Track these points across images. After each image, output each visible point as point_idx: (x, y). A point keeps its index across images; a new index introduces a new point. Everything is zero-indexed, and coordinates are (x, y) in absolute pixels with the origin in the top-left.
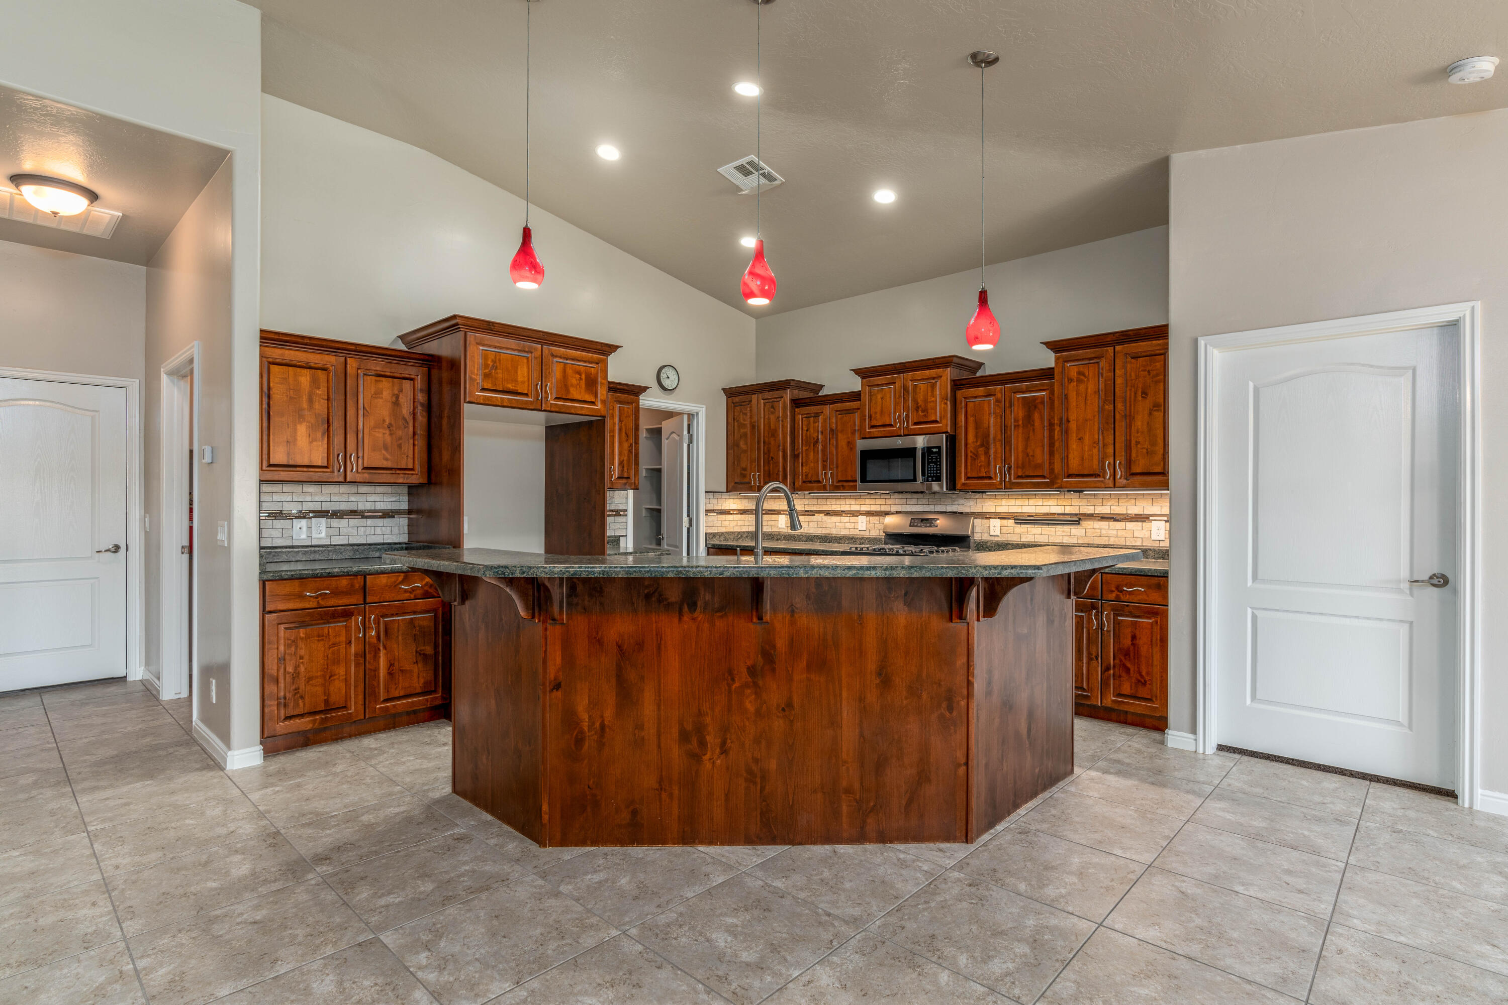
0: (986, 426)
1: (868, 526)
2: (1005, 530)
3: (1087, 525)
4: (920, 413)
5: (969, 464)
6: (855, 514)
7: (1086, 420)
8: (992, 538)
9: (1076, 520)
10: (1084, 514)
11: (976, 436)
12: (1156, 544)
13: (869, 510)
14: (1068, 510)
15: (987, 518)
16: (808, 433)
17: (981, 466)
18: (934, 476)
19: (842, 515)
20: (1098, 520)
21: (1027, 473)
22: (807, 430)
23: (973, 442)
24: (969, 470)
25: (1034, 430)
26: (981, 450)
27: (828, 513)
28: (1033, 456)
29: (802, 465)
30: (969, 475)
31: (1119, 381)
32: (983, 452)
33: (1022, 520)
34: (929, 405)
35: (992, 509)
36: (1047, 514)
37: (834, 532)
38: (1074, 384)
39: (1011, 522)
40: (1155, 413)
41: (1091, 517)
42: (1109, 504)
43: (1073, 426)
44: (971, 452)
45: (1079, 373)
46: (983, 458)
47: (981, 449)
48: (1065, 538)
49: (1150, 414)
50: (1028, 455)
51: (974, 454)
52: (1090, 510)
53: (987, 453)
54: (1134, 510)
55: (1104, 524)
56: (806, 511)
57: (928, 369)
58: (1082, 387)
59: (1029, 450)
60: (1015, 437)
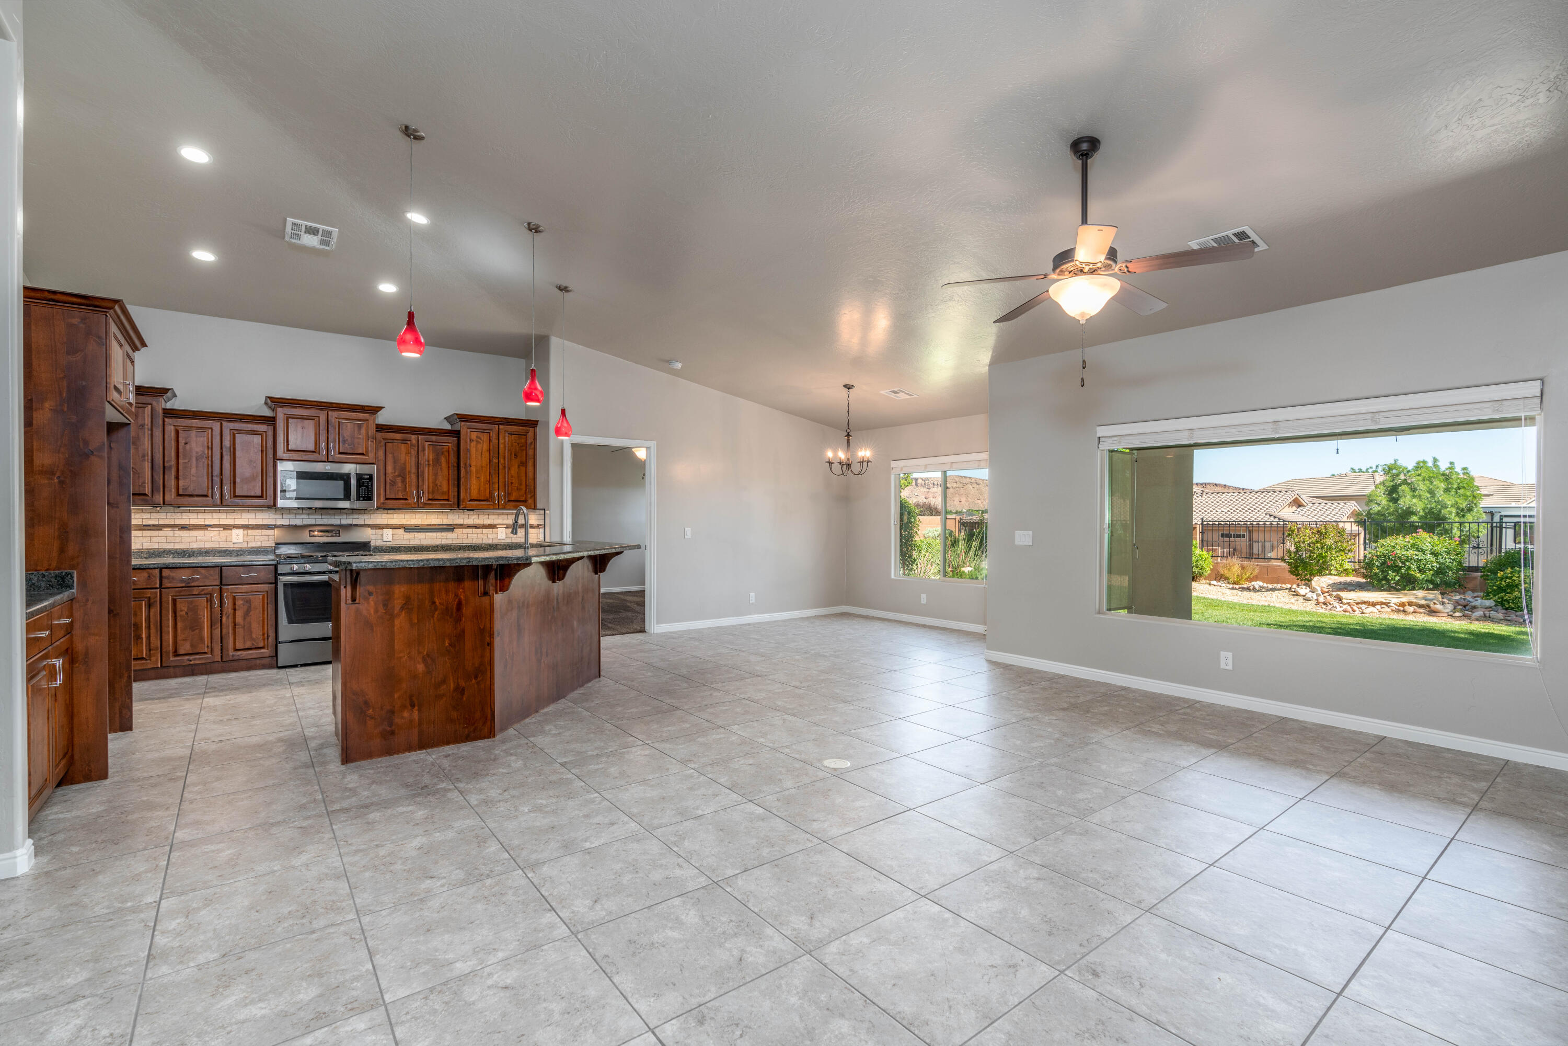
0: (403, 462)
1: (246, 539)
2: (396, 537)
3: (458, 531)
4: (347, 445)
5: (387, 488)
6: (227, 527)
7: (482, 467)
8: (385, 543)
9: (450, 528)
10: (456, 525)
11: (394, 468)
12: (500, 541)
13: (246, 523)
14: (445, 522)
15: (379, 529)
16: (188, 447)
17: (398, 490)
18: (365, 497)
19: (207, 529)
20: (466, 528)
21: (436, 497)
22: (186, 443)
23: (392, 473)
24: (388, 493)
25: (441, 468)
26: (399, 480)
27: (183, 528)
28: (440, 486)
29: (177, 478)
30: (387, 497)
31: (501, 446)
32: (400, 481)
33: (408, 529)
34: (356, 441)
35: (385, 522)
36: (430, 525)
37: (195, 546)
38: (473, 444)
39: (401, 531)
40: (521, 467)
41: (461, 526)
42: (473, 517)
43: (473, 469)
44: (390, 480)
45: (477, 437)
46: (400, 485)
47: (399, 478)
48: (443, 540)
49: (519, 467)
50: (436, 485)
51: (392, 481)
52: (461, 522)
53: (404, 481)
54: (488, 521)
55: (470, 531)
56: (144, 526)
57: (353, 412)
58: (480, 446)
59: (437, 482)
60: (427, 472)
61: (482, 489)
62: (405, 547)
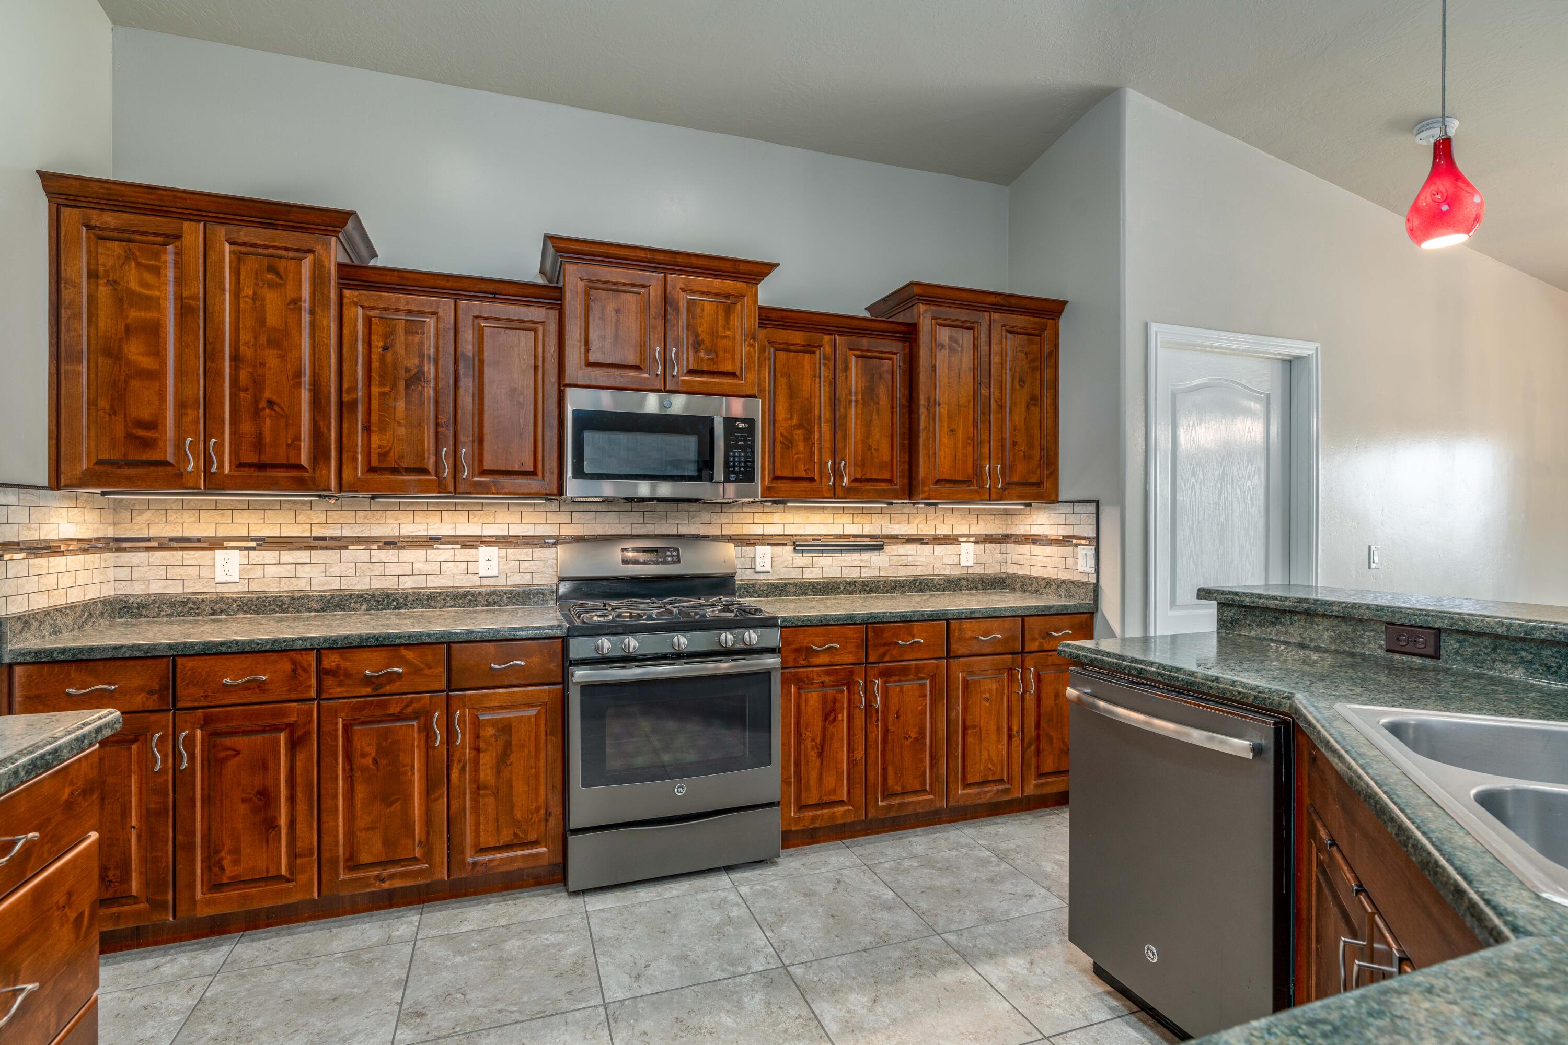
0: (806, 394)
1: (505, 567)
2: (779, 562)
3: (890, 549)
4: (702, 354)
5: (778, 455)
6: (469, 542)
7: (959, 406)
8: (759, 576)
9: (875, 544)
10: (887, 536)
11: (791, 409)
12: (964, 572)
13: (505, 533)
14: (867, 530)
15: (749, 545)
16: (389, 356)
17: (798, 460)
18: (741, 473)
19: (432, 547)
20: (903, 543)
21: (868, 476)
22: (386, 348)
23: (786, 419)
24: (778, 464)
25: (878, 411)
26: (799, 434)
27: (389, 543)
28: (877, 450)
29: (367, 429)
30: (778, 473)
31: (996, 359)
32: (802, 438)
33: (801, 545)
34: (721, 343)
35: (757, 530)
36: (840, 537)
37: (408, 583)
38: (945, 352)
39: (788, 549)
40: (1032, 408)
41: (897, 539)
42: (917, 521)
43: (941, 411)
44: (782, 435)
45: (951, 338)
46: (801, 446)
47: (799, 432)
48: (864, 570)
49: (1027, 407)
50: (870, 448)
51: (786, 438)
52: (894, 530)
53: (808, 439)
54: (943, 530)
55: (910, 549)
56: (316, 539)
57: (716, 276)
58: (955, 359)
59: (871, 441)
60: (853, 417)
61: (959, 455)
62: (796, 584)
